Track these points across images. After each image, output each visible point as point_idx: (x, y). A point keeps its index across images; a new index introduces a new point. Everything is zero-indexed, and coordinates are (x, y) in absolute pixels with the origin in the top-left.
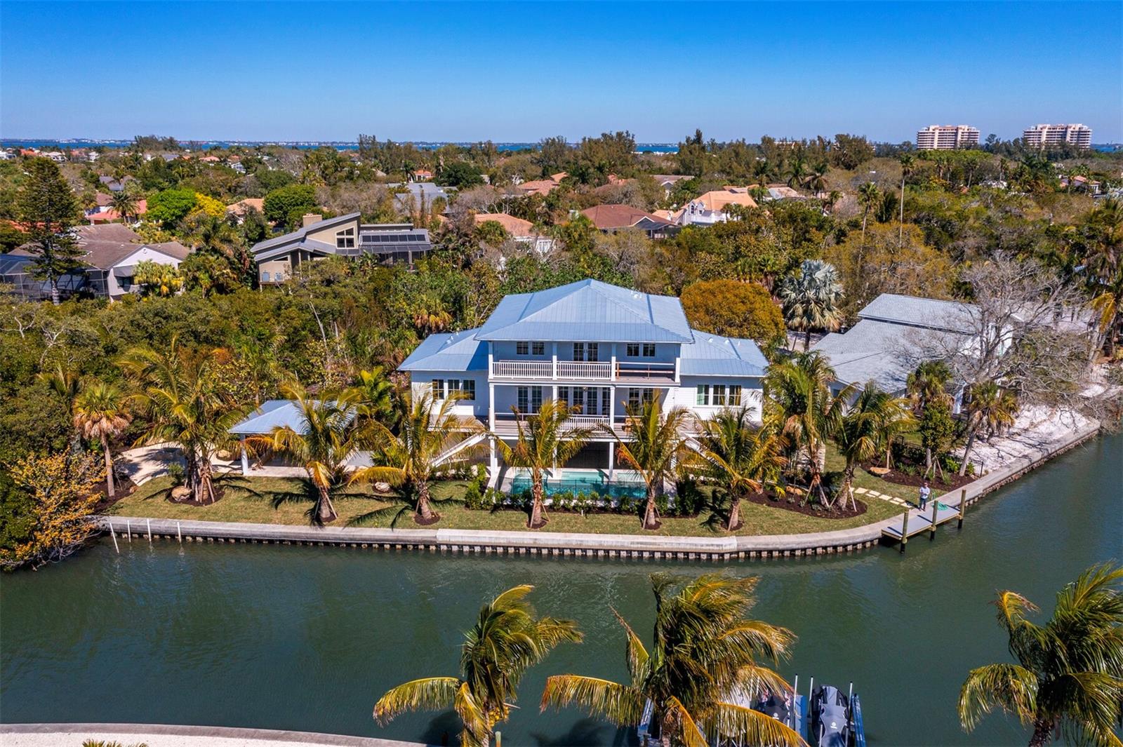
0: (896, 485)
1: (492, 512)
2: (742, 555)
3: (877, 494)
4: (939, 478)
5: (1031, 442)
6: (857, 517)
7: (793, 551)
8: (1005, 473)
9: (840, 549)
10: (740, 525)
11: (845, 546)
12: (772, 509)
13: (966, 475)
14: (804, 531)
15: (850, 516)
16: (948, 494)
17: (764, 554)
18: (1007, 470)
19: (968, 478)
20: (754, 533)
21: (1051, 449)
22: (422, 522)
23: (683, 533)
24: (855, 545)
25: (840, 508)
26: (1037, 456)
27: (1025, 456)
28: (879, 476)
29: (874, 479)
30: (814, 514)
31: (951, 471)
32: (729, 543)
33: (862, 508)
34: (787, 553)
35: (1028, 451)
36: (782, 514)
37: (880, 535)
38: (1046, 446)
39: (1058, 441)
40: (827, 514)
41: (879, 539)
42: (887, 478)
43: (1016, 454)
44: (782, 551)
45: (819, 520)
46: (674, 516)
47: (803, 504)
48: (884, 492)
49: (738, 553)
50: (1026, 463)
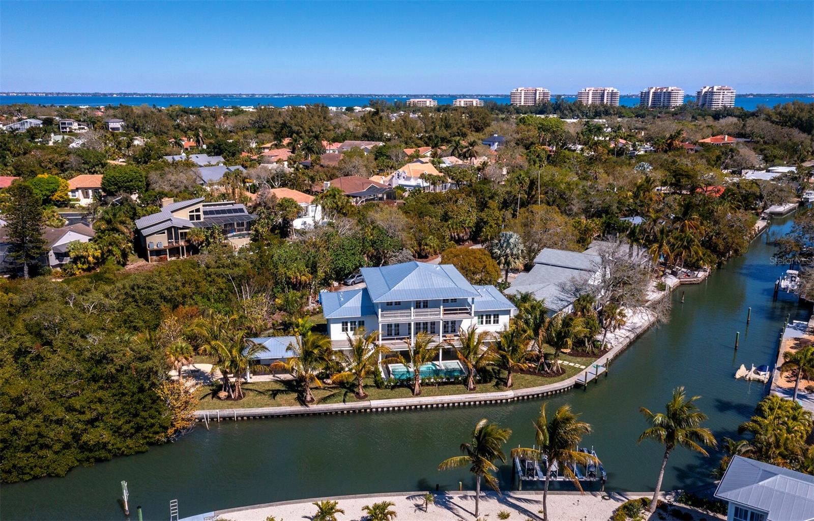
0: (575, 358)
1: (392, 390)
2: (516, 399)
3: (568, 363)
4: (593, 352)
5: (628, 329)
6: (563, 376)
7: (538, 395)
8: (620, 347)
9: (558, 392)
10: (512, 385)
11: (560, 390)
12: (523, 375)
13: (604, 349)
14: (541, 385)
15: (559, 376)
16: (599, 360)
17: (526, 397)
18: (621, 345)
19: (605, 351)
20: (519, 388)
21: (639, 331)
22: (359, 398)
23: (487, 391)
24: (564, 389)
25: (554, 372)
26: (632, 336)
27: (627, 337)
28: (566, 353)
29: (564, 355)
30: (543, 375)
31: (598, 348)
32: (510, 394)
33: (564, 371)
34: (535, 396)
35: (628, 334)
36: (528, 377)
37: (574, 383)
38: (636, 330)
39: (641, 327)
40: (549, 375)
41: (574, 385)
42: (569, 354)
43: (623, 336)
44: (533, 395)
45: (546, 379)
46: (481, 383)
47: (537, 371)
48: (570, 362)
49: (514, 398)
50: (628, 340)
